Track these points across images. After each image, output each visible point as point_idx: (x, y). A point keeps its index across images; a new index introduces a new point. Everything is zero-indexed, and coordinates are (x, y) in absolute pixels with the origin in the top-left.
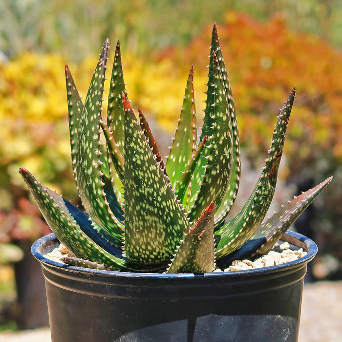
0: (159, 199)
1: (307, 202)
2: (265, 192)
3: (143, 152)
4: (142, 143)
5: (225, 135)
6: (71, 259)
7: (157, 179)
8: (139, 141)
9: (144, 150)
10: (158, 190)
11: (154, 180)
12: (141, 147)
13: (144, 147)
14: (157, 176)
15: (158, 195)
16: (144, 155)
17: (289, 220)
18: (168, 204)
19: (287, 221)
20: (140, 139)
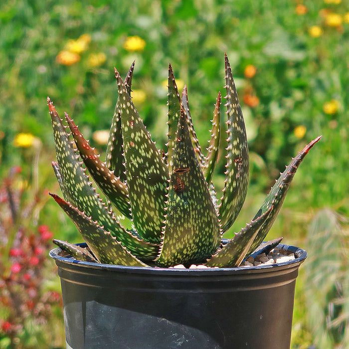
0: (76, 194)
1: (251, 226)
2: (172, 204)
3: (61, 150)
4: (61, 143)
5: (128, 145)
6: (57, 242)
7: (72, 176)
8: (58, 140)
9: (62, 149)
10: (74, 186)
11: (70, 176)
12: (59, 146)
13: (62, 146)
14: (73, 173)
15: (75, 190)
16: (62, 153)
17: (233, 240)
18: (85, 200)
19: (231, 241)
20: (59, 139)
